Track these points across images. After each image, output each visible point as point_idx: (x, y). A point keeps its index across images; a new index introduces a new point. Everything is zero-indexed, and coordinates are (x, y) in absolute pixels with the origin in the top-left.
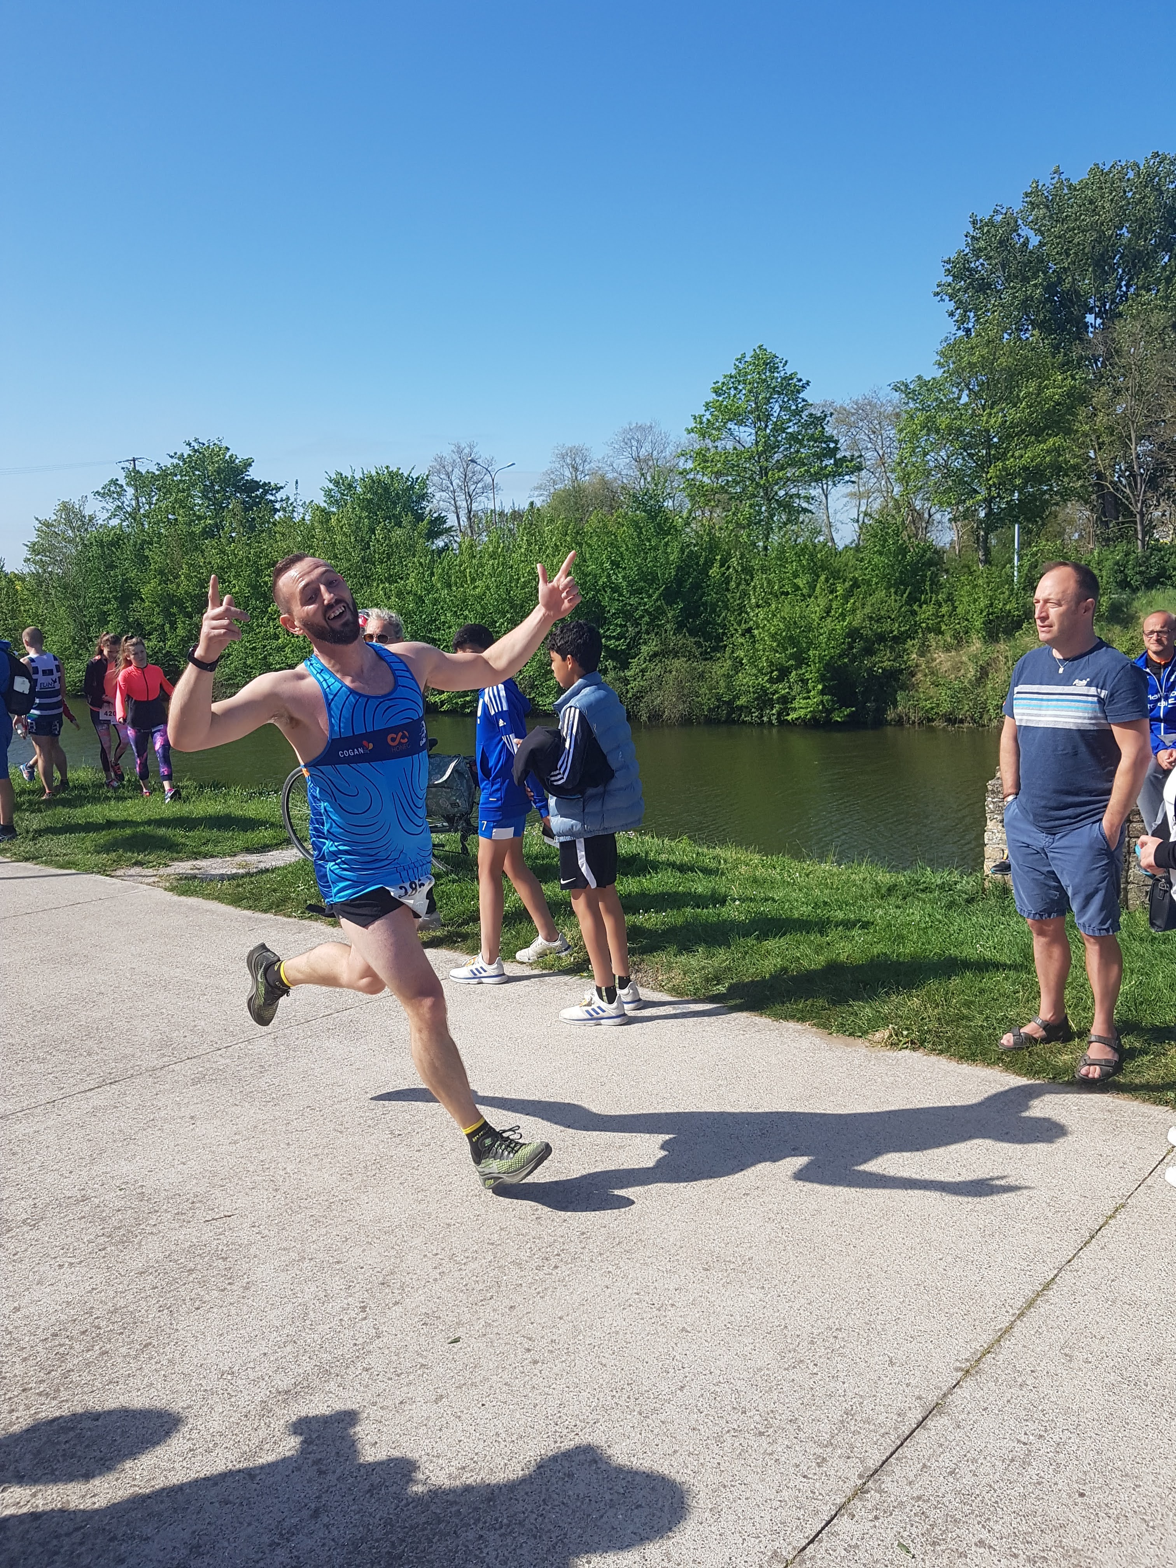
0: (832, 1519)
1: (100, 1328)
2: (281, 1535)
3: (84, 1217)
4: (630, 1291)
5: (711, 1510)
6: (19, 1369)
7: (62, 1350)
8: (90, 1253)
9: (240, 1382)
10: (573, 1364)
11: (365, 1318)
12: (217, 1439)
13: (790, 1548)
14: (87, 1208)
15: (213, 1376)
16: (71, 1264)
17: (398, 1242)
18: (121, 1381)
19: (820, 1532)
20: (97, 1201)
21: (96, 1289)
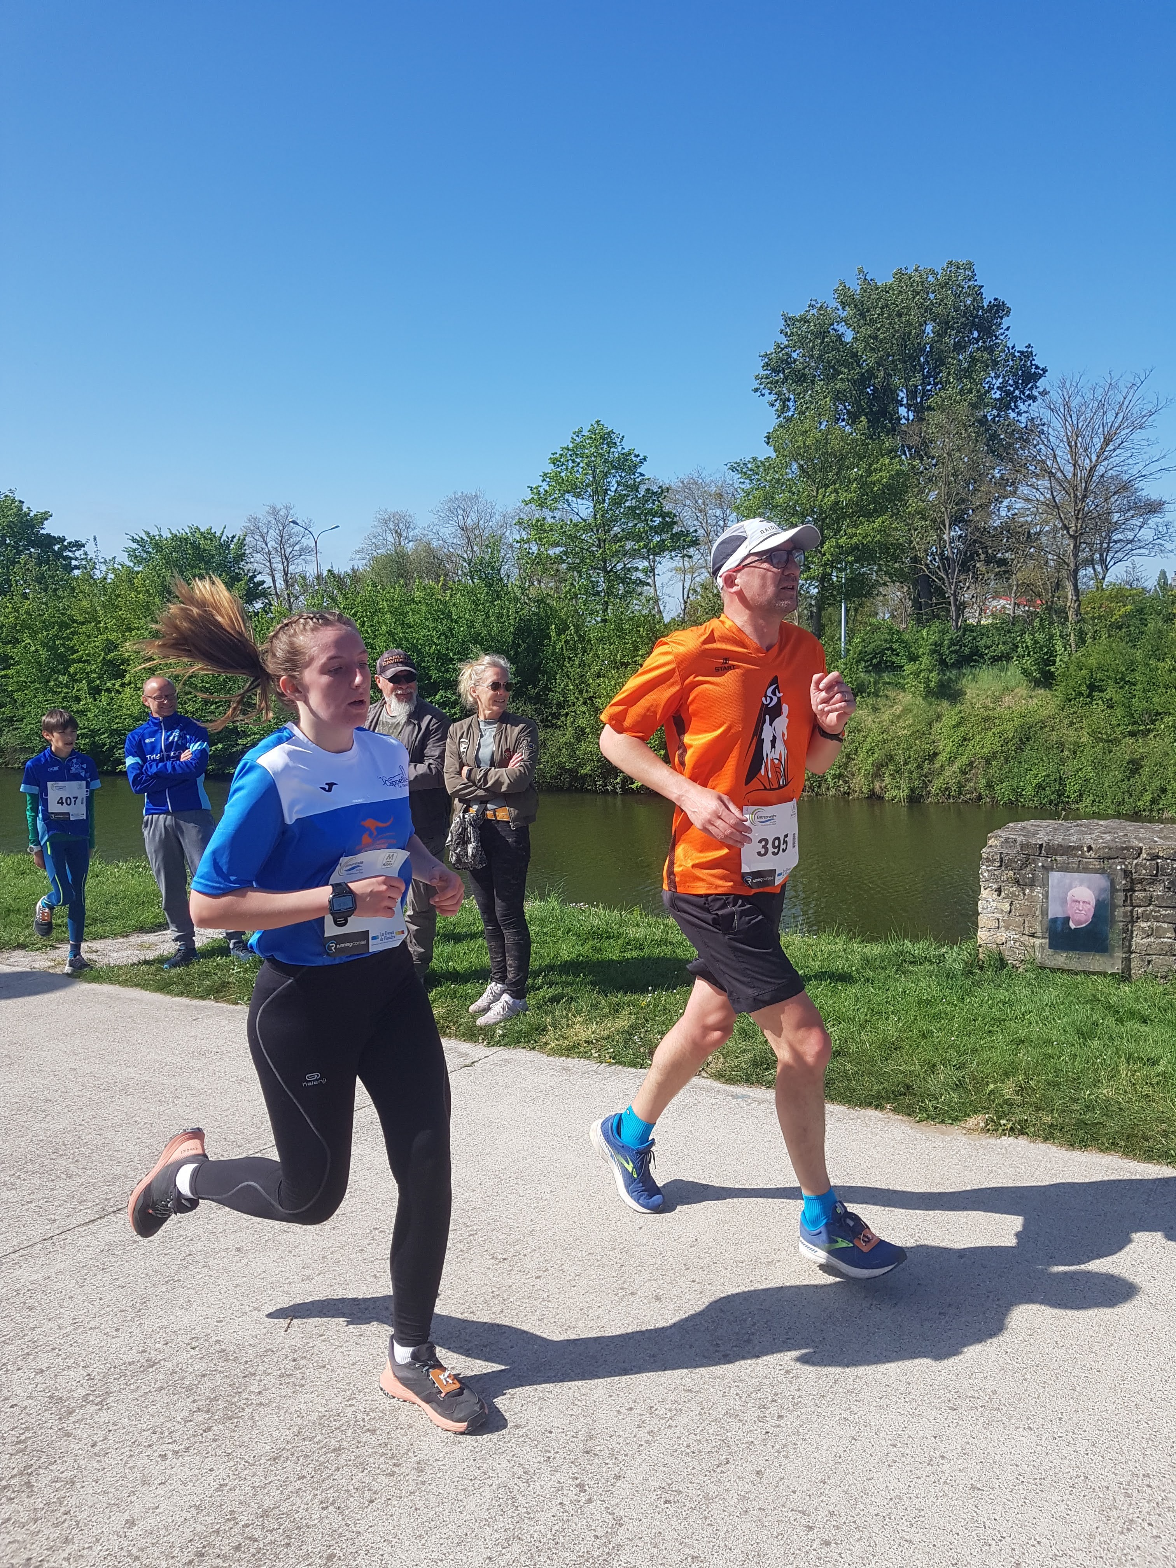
8: (194, 1436)
21: (226, 1485)
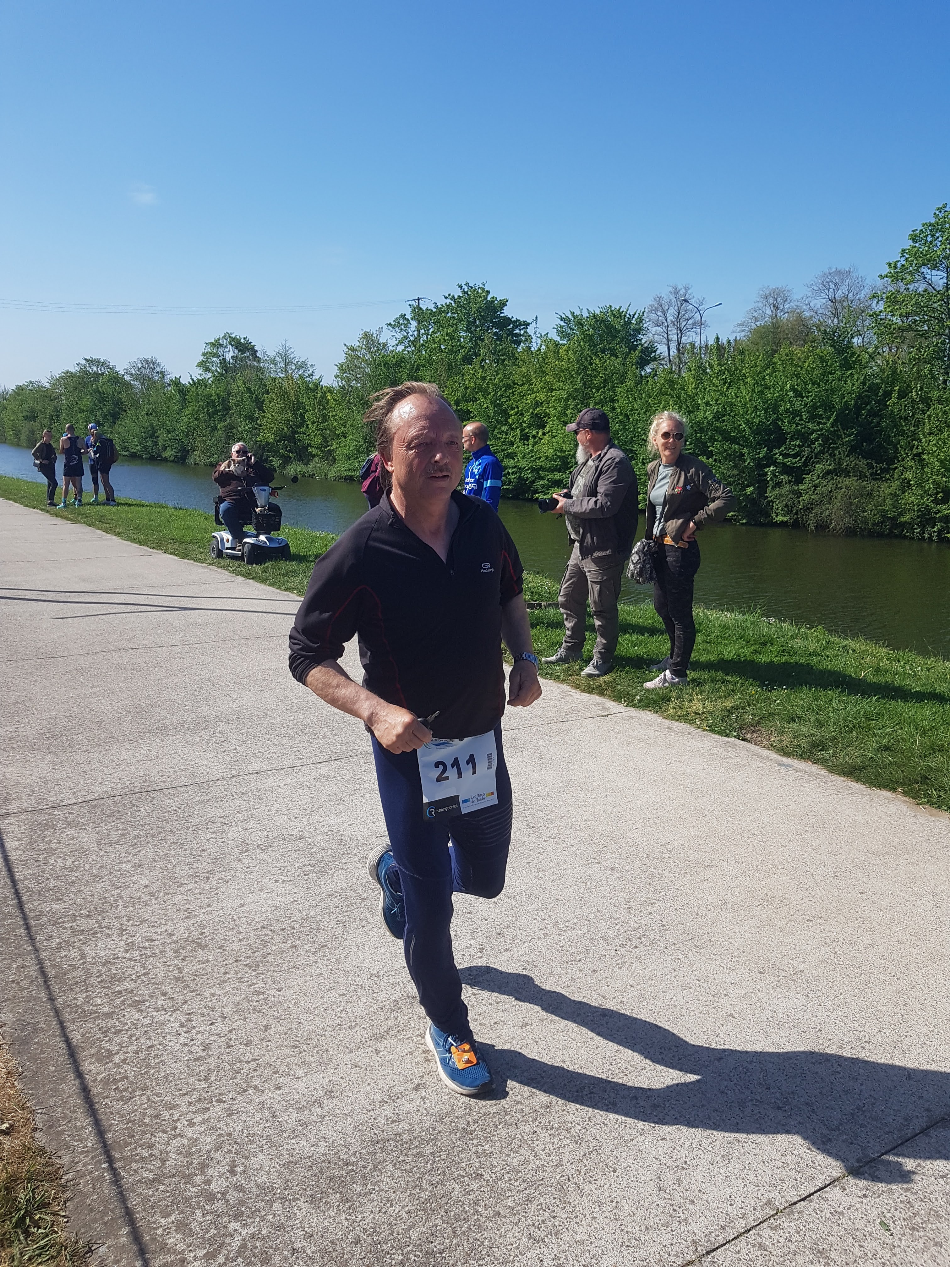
0: (825, 1187)
1: (294, 929)
2: (390, 1096)
3: (298, 850)
4: (693, 977)
5: (723, 1156)
6: (235, 946)
7: (266, 938)
8: (298, 876)
9: (382, 984)
11: (481, 957)
12: (359, 1021)
13: (783, 1200)
14: (302, 844)
15: (365, 976)
16: (284, 881)
17: (517, 905)
18: (301, 968)
19: (812, 1194)
20: (309, 840)
21: (297, 901)
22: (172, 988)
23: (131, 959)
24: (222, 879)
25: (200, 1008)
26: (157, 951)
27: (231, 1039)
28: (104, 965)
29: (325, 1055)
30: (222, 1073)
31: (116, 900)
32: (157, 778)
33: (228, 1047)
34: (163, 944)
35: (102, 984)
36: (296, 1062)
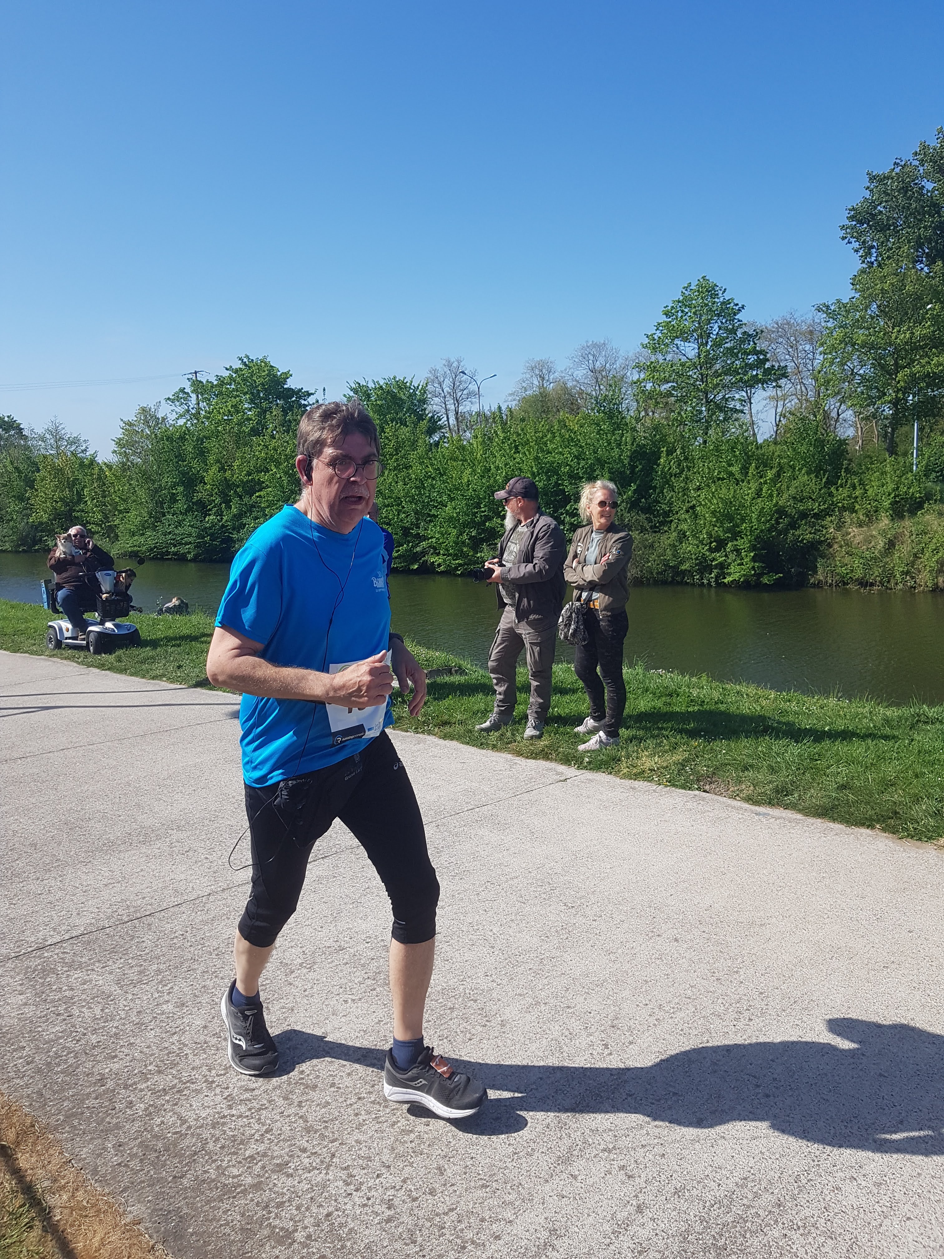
2: (618, 1224)
3: (347, 963)
8: (365, 992)
10: (800, 1099)
12: (532, 1144)
14: (347, 957)
20: (352, 951)
22: (307, 1141)
23: (241, 1116)
24: (284, 1008)
25: (355, 1160)
26: (265, 1102)
27: (411, 1191)
28: (214, 1127)
29: (522, 1191)
30: (425, 1232)
31: (179, 1048)
32: (139, 902)
33: (415, 1199)
34: (266, 1091)
35: (226, 1150)
36: (496, 1203)
